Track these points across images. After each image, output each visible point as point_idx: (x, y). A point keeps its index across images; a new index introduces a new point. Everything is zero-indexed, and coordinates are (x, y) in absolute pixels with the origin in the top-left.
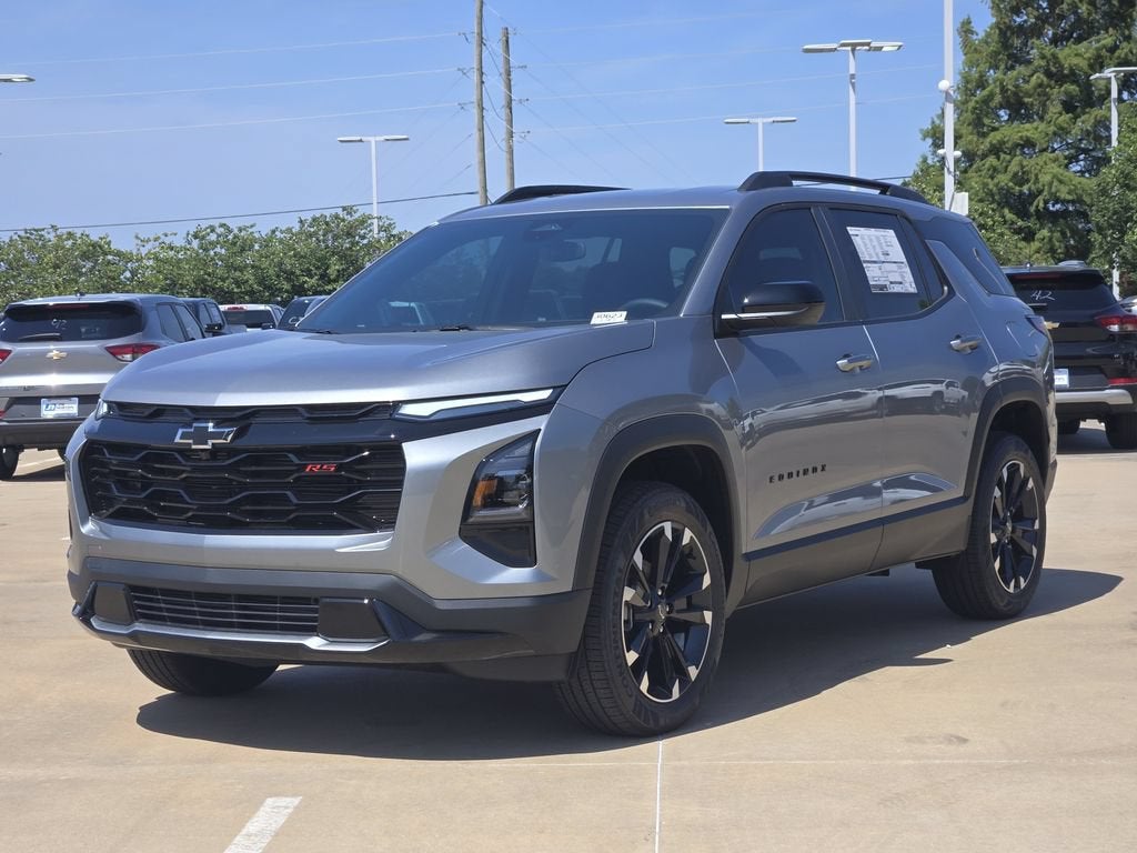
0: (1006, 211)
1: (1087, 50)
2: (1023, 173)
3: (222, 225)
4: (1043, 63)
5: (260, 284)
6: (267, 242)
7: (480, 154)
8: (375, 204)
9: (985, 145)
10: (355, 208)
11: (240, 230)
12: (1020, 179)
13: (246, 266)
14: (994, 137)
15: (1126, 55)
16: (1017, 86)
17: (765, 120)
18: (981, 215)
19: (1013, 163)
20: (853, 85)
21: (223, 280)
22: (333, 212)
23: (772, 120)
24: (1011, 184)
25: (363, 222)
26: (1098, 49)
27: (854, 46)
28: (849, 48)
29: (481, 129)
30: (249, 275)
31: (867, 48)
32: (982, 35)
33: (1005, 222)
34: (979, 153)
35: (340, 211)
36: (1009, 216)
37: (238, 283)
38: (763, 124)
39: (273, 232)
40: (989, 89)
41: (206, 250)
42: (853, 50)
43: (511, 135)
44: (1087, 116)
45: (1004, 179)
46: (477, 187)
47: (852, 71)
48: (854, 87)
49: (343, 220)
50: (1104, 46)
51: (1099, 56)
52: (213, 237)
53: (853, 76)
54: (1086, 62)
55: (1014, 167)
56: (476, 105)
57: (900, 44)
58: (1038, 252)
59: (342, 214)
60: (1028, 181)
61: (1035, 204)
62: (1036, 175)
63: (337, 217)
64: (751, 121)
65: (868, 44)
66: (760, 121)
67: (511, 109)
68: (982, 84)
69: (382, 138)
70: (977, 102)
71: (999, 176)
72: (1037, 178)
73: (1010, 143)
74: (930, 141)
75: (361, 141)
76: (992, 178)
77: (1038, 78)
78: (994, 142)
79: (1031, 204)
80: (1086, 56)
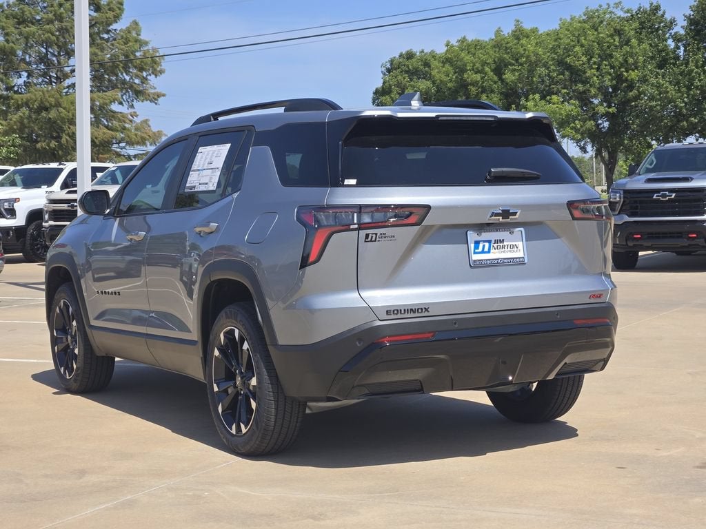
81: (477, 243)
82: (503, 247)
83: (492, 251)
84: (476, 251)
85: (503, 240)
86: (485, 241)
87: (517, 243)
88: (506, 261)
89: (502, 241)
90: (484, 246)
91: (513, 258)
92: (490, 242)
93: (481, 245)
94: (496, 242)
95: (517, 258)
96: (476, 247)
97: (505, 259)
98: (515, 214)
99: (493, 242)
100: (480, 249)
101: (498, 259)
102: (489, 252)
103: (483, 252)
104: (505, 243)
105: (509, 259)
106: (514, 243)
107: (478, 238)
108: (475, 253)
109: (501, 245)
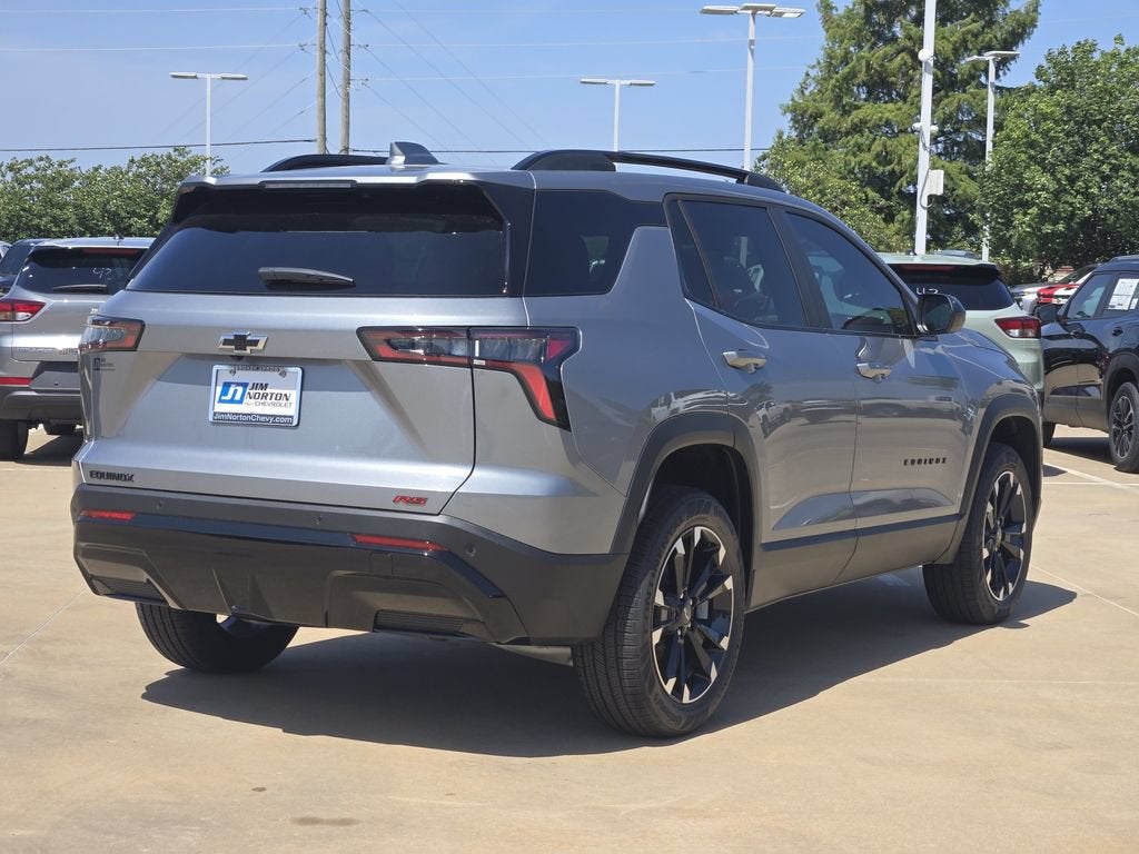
0: (868, 190)
1: (952, 33)
2: (887, 153)
3: (41, 159)
4: (909, 44)
5: (80, 224)
6: (89, 179)
7: (320, 100)
8: (208, 145)
9: (846, 124)
10: (187, 149)
11: (60, 165)
12: (884, 158)
13: (66, 204)
14: (856, 116)
15: (991, 39)
16: (882, 66)
17: (623, 82)
18: (843, 192)
19: (877, 142)
20: (752, 51)
21: (40, 217)
22: (165, 152)
23: (629, 82)
24: (874, 164)
25: (195, 163)
26: (963, 34)
27: (755, 10)
28: (750, 12)
29: (323, 74)
30: (69, 213)
31: (768, 13)
32: (841, 11)
33: (867, 200)
34: (843, 130)
35: (171, 150)
36: (872, 194)
37: (55, 220)
38: (622, 86)
39: (96, 169)
40: (850, 65)
41: (21, 184)
42: (754, 15)
43: (348, 81)
44: (949, 99)
45: (867, 158)
46: (316, 135)
47: (752, 37)
48: (752, 55)
49: (176, 162)
50: (969, 31)
51: (965, 41)
52: (31, 170)
53: (752, 42)
54: (951, 46)
55: (877, 147)
56: (318, 46)
57: (803, 11)
58: (897, 233)
59: (174, 155)
60: (890, 162)
61: (898, 184)
62: (900, 156)
63: (169, 157)
64: (609, 82)
65: (771, 9)
66: (617, 83)
67: (349, 54)
68: (846, 60)
69: (219, 76)
70: (837, 81)
71: (862, 155)
72: (900, 160)
73: (872, 122)
74: (789, 116)
75: (195, 77)
76: (855, 155)
77: (903, 58)
78: (856, 120)
79: (893, 184)
80: (953, 39)
81: (227, 385)
82: (265, 396)
83: (245, 401)
84: (223, 398)
85: (266, 385)
86: (238, 384)
87: (288, 392)
88: (263, 419)
89: (264, 387)
90: (236, 391)
91: (275, 416)
92: (245, 385)
93: (232, 389)
94: (255, 386)
95: (280, 416)
96: (224, 393)
97: (261, 415)
98: (255, 343)
99: (250, 386)
100: (229, 397)
101: (250, 415)
102: (241, 402)
103: (232, 401)
104: (268, 391)
105: (267, 416)
106: (283, 392)
107: (230, 378)
108: (220, 401)
109: (262, 392)
